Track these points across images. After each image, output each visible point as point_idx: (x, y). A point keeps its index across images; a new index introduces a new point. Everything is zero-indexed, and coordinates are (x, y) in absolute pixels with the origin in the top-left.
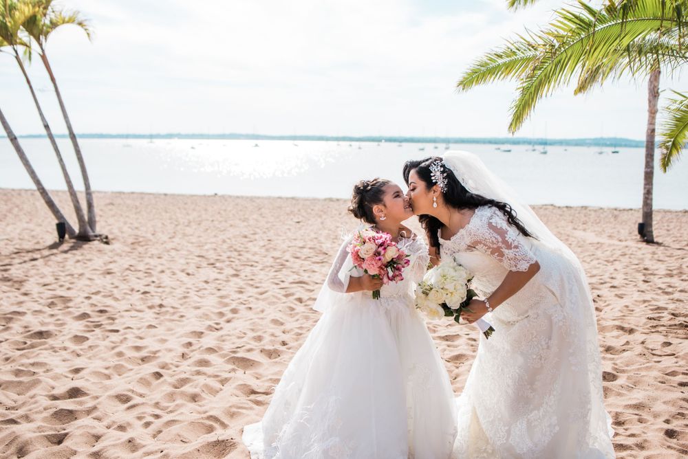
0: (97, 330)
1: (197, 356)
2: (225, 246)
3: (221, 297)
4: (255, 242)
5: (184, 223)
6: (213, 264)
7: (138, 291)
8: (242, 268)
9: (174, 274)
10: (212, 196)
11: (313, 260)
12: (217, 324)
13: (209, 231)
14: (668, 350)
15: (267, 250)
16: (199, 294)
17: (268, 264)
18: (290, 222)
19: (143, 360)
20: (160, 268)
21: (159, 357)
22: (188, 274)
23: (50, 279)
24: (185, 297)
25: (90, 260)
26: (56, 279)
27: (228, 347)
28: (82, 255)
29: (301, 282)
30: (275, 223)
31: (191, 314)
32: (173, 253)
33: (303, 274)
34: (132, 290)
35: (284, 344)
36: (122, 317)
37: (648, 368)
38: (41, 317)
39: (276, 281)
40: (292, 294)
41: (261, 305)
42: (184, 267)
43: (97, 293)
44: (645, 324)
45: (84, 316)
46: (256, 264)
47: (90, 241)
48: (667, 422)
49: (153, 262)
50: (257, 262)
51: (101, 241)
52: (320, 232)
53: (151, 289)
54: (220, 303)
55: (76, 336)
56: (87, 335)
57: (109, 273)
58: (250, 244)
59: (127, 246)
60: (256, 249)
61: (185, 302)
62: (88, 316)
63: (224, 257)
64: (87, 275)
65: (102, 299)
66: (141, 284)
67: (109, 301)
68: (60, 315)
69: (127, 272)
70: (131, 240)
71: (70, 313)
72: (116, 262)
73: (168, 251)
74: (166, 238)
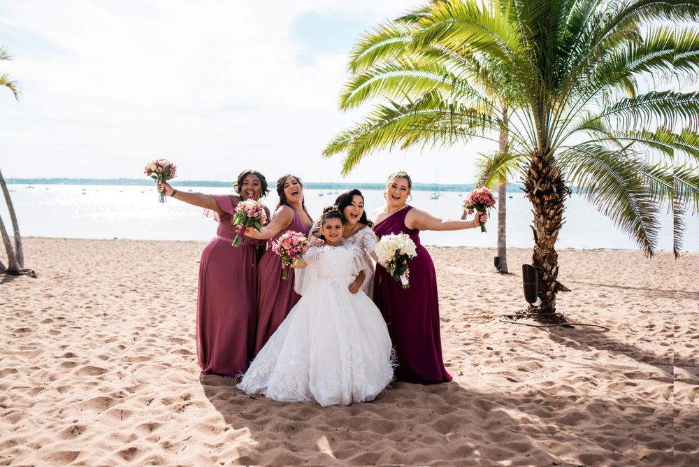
2: (140, 279)
3: (150, 309)
5: (92, 264)
6: (134, 290)
7: (82, 307)
9: (105, 297)
10: (112, 240)
12: (153, 323)
13: (119, 269)
16: (133, 307)
17: (179, 290)
20: (91, 294)
22: (117, 297)
23: (3, 301)
24: (122, 310)
25: (28, 288)
26: (8, 301)
27: (165, 335)
28: (17, 285)
31: (130, 318)
32: (97, 284)
34: (76, 307)
36: (78, 321)
38: (15, 322)
39: (191, 300)
41: (184, 313)
42: (112, 292)
43: (50, 308)
45: (48, 321)
47: (19, 275)
49: (83, 289)
50: (171, 289)
51: (29, 275)
53: (91, 305)
54: (151, 313)
56: (59, 330)
57: (50, 297)
59: (52, 279)
61: (123, 313)
62: (52, 321)
63: (142, 285)
64: (33, 298)
65: (56, 311)
66: (82, 303)
67: (62, 312)
68: (30, 320)
69: (65, 296)
70: (53, 276)
71: (36, 319)
72: (51, 289)
73: (91, 283)
74: (82, 274)
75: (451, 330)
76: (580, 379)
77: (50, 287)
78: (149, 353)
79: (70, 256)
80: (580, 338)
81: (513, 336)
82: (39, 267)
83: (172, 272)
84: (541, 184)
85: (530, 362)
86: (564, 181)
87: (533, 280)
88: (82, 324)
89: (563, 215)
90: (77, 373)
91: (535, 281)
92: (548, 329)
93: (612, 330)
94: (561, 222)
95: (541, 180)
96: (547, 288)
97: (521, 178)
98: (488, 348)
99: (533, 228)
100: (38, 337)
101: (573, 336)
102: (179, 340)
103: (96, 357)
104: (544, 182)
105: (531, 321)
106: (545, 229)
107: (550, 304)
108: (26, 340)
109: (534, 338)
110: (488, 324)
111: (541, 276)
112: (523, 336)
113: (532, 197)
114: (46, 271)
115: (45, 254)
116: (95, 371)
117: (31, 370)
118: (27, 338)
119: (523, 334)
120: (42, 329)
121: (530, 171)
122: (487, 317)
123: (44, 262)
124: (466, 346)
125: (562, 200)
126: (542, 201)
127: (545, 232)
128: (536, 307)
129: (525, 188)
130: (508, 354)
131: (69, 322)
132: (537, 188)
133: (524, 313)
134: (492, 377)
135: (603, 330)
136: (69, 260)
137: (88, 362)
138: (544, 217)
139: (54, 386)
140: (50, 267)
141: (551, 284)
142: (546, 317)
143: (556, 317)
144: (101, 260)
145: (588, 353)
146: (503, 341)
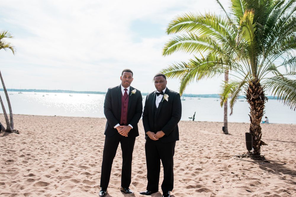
0: (30, 160)
1: (68, 166)
2: (66, 135)
3: (70, 150)
4: (77, 134)
6: (63, 141)
7: (39, 149)
8: (75, 142)
9: (50, 144)
11: (101, 139)
12: (72, 158)
14: (219, 163)
15: (82, 136)
16: (63, 149)
17: (84, 141)
18: (89, 127)
19: (50, 167)
20: (43, 142)
21: (54, 167)
22: (55, 144)
23: (2, 145)
24: (57, 150)
25: (14, 139)
26: (5, 145)
27: (78, 164)
29: (98, 146)
30: (82, 127)
31: (61, 155)
32: (46, 137)
33: (98, 144)
34: (36, 149)
35: (96, 163)
36: (37, 156)
37: (212, 167)
38: (7, 156)
39: (89, 146)
40: (96, 150)
41: (86, 153)
42: (53, 142)
43: (24, 149)
44: (214, 156)
45: (22, 156)
46: (80, 141)
47: (11, 132)
48: (214, 179)
49: (40, 140)
50: (80, 140)
51: (16, 132)
52: (102, 131)
53: (43, 148)
54: (71, 152)
55: (23, 161)
56: (27, 161)
57: (24, 143)
58: (75, 134)
59: (26, 134)
60: (78, 136)
61: (58, 152)
62: (24, 156)
63: (67, 138)
64: (16, 144)
65: (27, 151)
66: (39, 147)
67: (30, 152)
68: (14, 155)
69: (31, 143)
70: (27, 133)
71: (17, 155)
72: (25, 140)
73: (44, 136)
74: (40, 132)
75: (212, 163)
76: (282, 190)
77: (25, 139)
78: (70, 174)
79: (35, 123)
80: (273, 168)
81: (242, 167)
82: (21, 128)
83: (80, 132)
84: (254, 95)
85: (255, 181)
86: (264, 94)
87: (251, 140)
88: (39, 158)
89: (264, 110)
90: (34, 185)
91: (252, 140)
92: (258, 163)
93: (287, 164)
94: (263, 113)
95: (254, 93)
96: (257, 144)
97: (244, 92)
98: (232, 173)
99: (250, 116)
100: (17, 164)
101: (270, 167)
102: (84, 167)
103: (44, 176)
104: (255, 94)
105: (249, 159)
106: (256, 116)
107: (258, 151)
108: (11, 166)
109: (252, 168)
110: (229, 160)
111: (254, 138)
112: (247, 166)
113: (249, 101)
114: (24, 130)
115: (24, 122)
116: (43, 184)
117: (12, 183)
118: (11, 165)
119: (247, 165)
120: (19, 160)
121: (248, 89)
122: (227, 156)
123: (23, 126)
124: (221, 172)
125: (263, 103)
126: (255, 103)
127: (256, 117)
128: (252, 152)
129: (246, 97)
130: (242, 176)
131: (32, 156)
132: (252, 97)
133: (246, 155)
134: (239, 189)
135: (283, 163)
136: (34, 125)
137: (40, 179)
138: (255, 110)
139: (22, 193)
140: (26, 128)
141: (258, 142)
142: (256, 157)
143: (261, 157)
144: (48, 125)
145: (280, 176)
146: (238, 169)
